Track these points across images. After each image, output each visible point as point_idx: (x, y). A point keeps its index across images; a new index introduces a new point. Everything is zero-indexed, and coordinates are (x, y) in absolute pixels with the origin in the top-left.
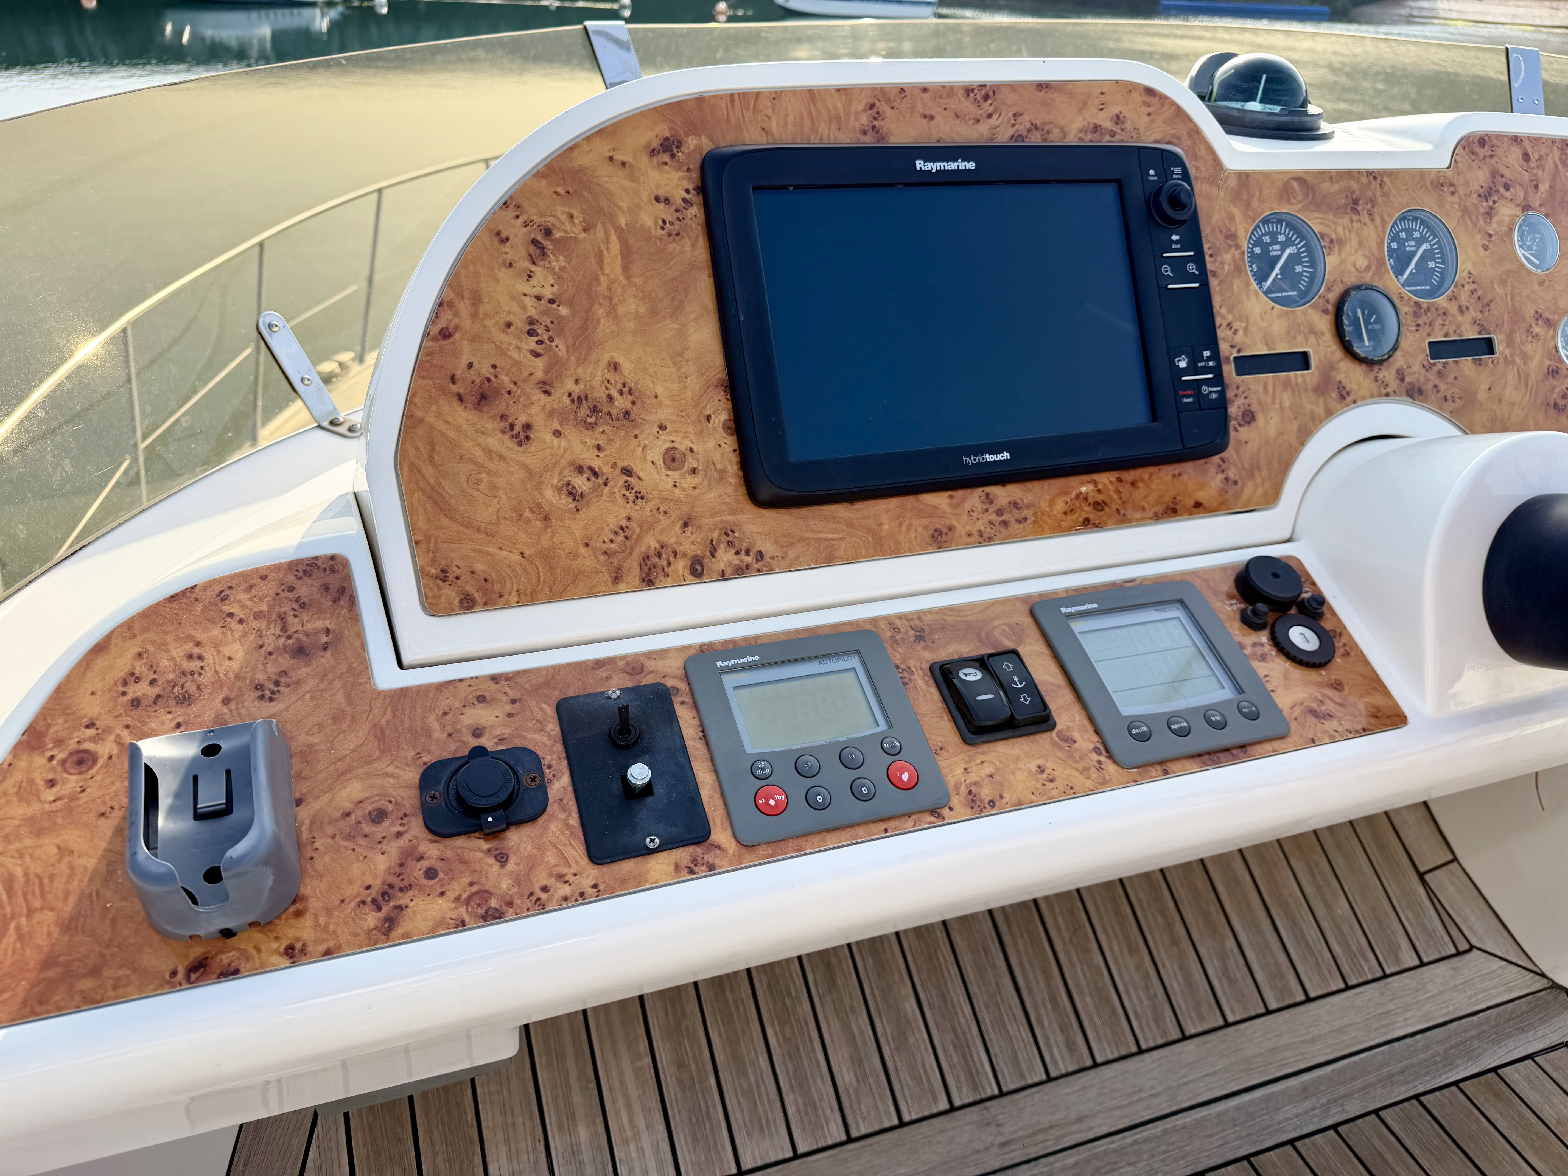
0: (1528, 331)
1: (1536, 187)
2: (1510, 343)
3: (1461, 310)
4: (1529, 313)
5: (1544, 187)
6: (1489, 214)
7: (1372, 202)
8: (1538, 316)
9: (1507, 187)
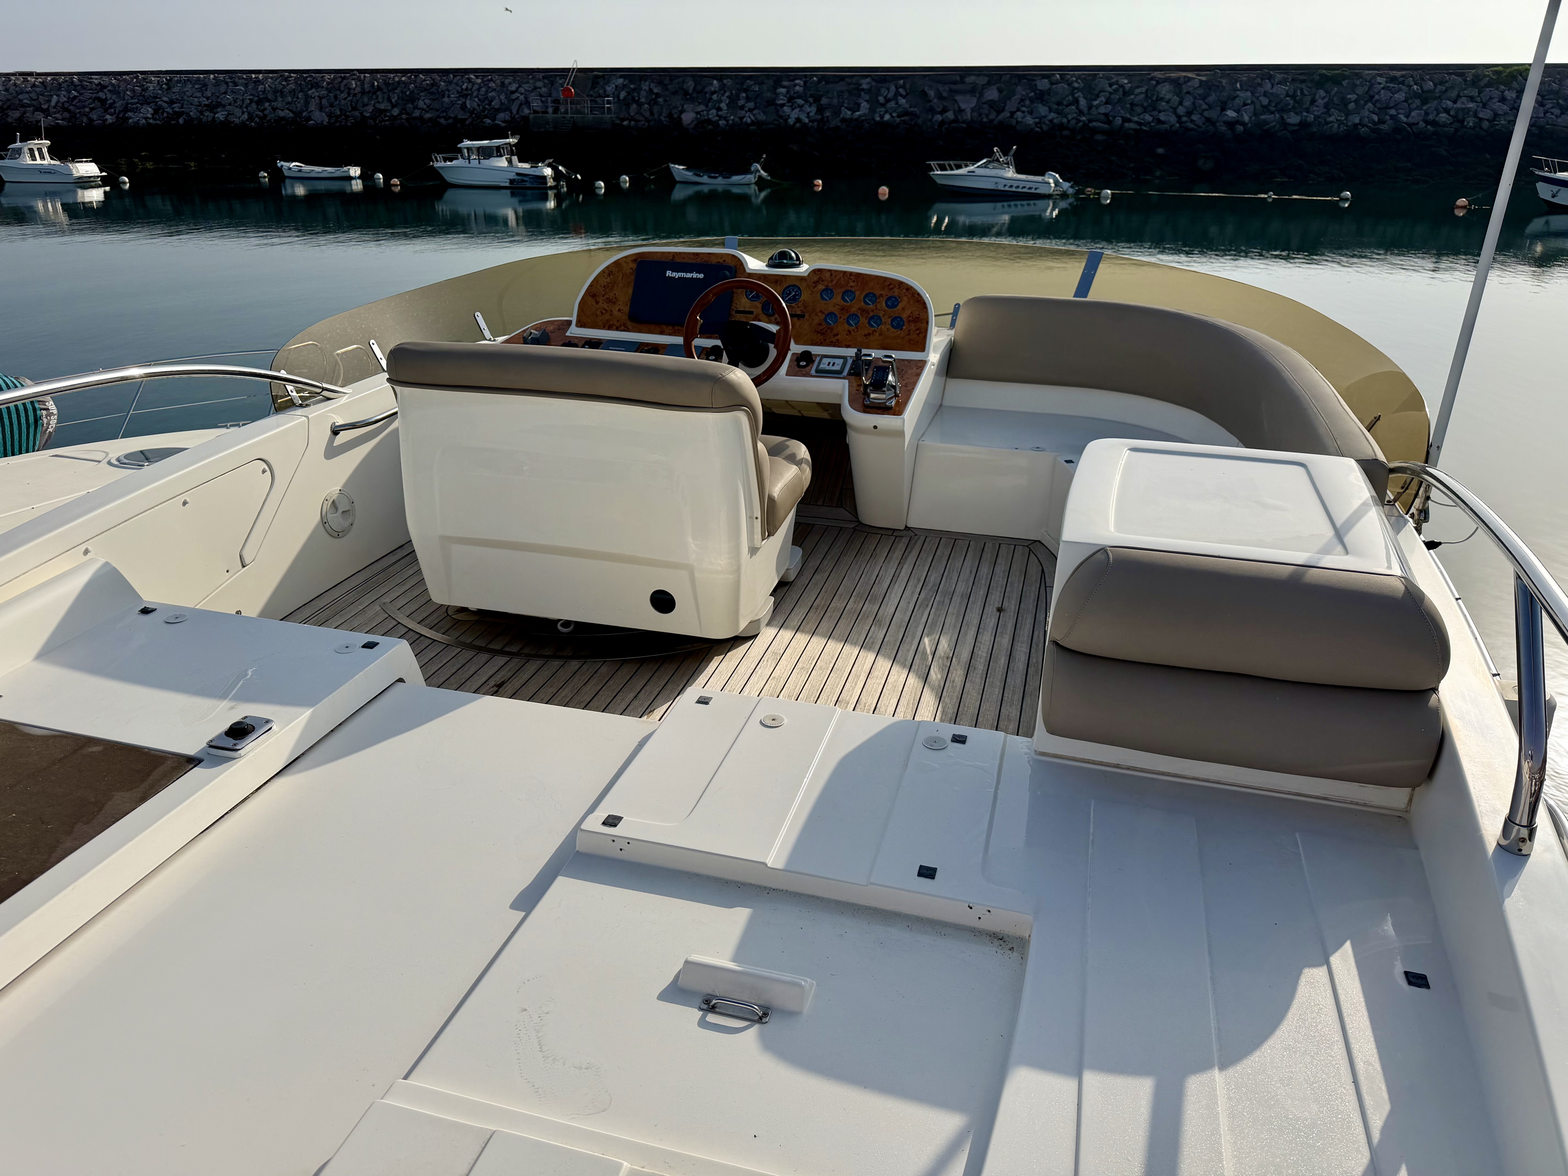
0: (816, 314)
1: (832, 282)
2: (810, 316)
3: (798, 307)
4: (818, 310)
5: (834, 282)
6: (814, 287)
7: (782, 282)
8: (821, 311)
9: (822, 281)
